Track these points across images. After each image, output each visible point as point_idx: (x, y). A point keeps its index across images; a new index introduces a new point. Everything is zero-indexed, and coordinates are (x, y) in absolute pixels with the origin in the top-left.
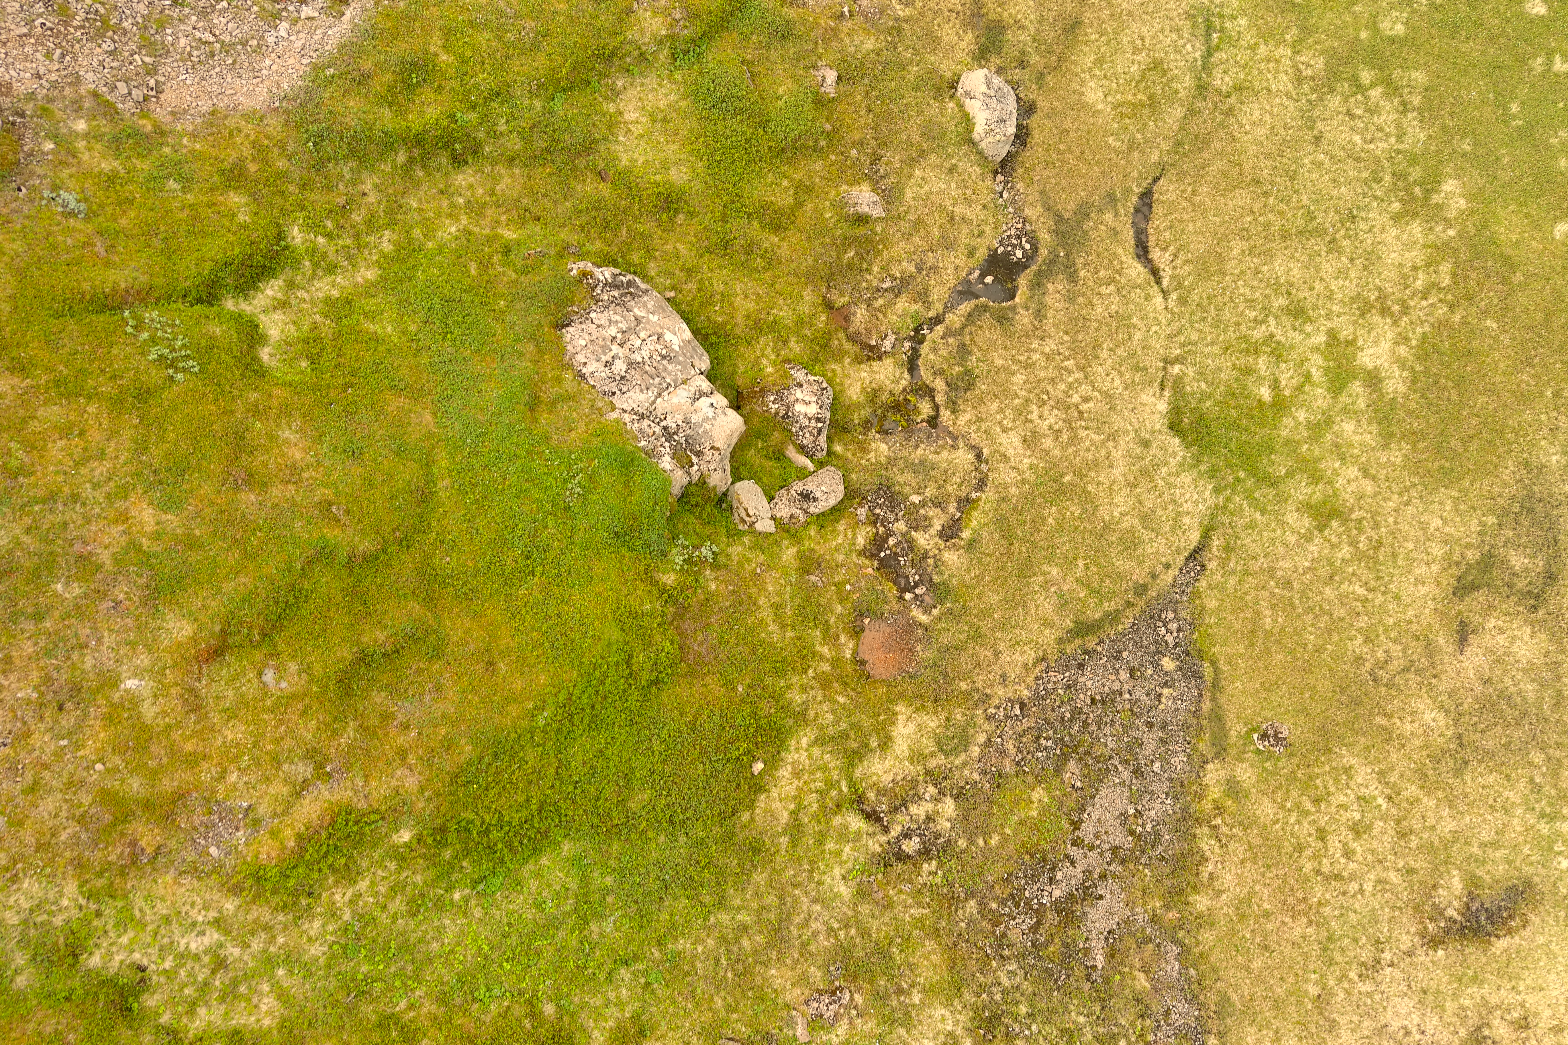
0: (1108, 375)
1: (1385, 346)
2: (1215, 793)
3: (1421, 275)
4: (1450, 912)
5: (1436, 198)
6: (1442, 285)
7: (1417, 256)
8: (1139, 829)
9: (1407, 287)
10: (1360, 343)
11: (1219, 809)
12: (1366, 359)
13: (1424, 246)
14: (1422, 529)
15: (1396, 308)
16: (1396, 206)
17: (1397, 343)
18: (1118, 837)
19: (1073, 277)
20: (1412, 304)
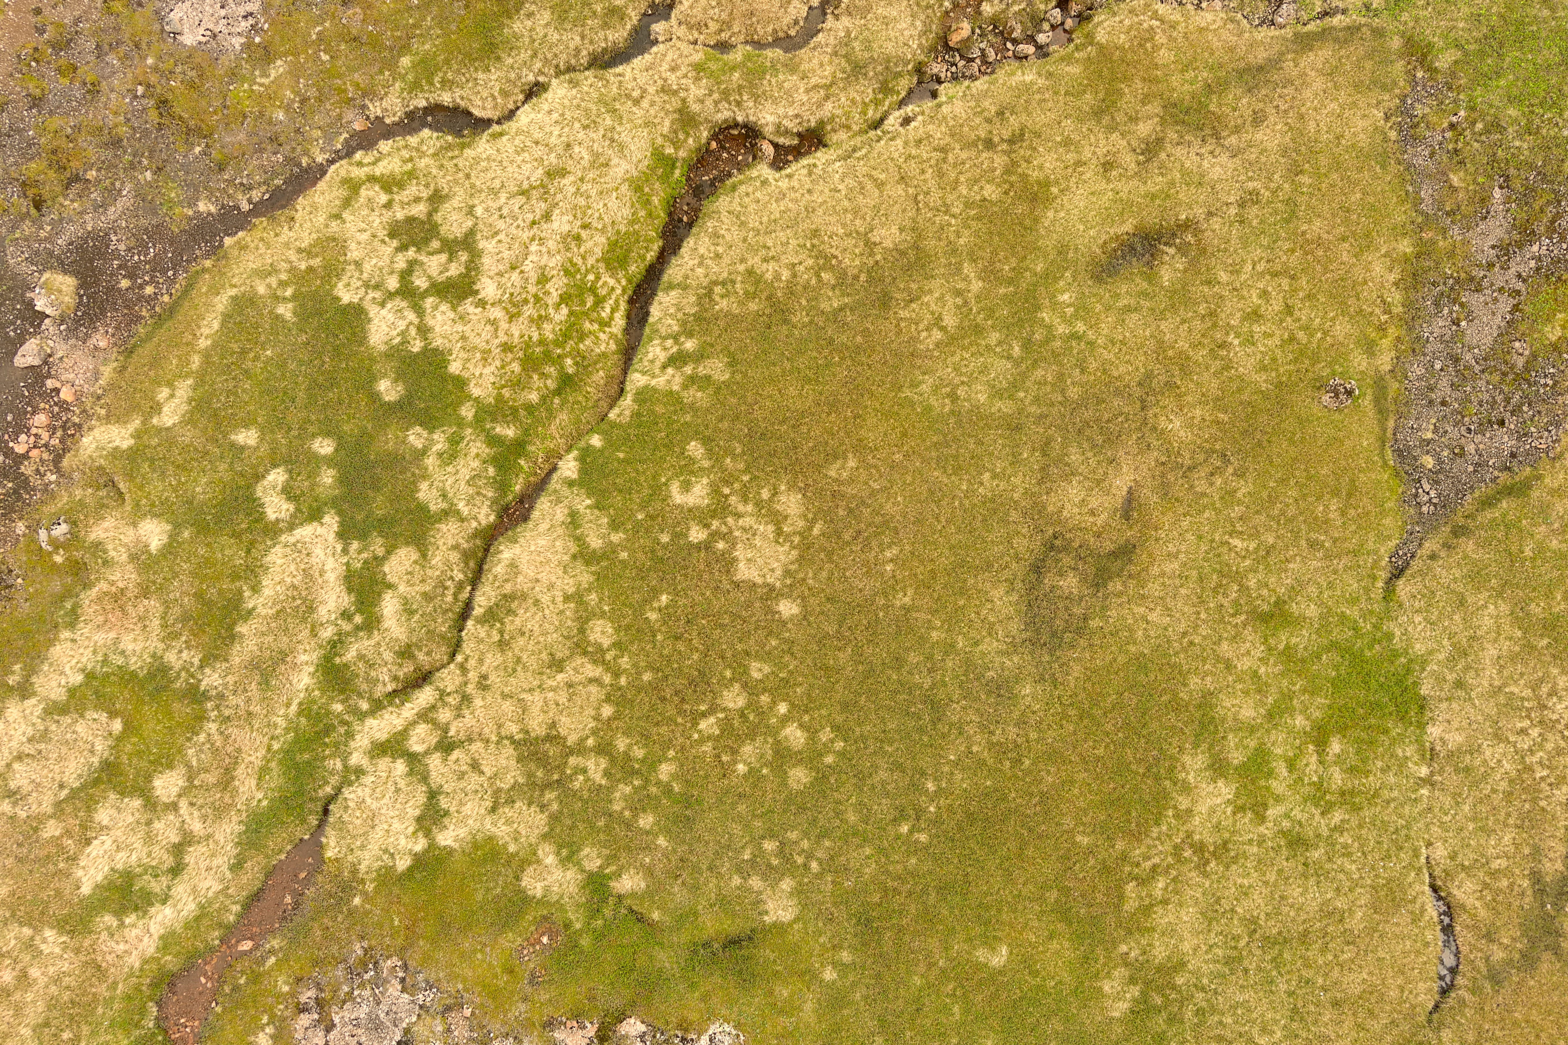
0: (1499, 761)
1: (1202, 808)
2: (1386, 343)
3: (1158, 893)
4: (1172, 251)
5: (1135, 991)
6: (1134, 883)
7: (1162, 918)
8: (1456, 308)
9: (1175, 880)
10: (1229, 810)
11: (1382, 329)
12: (1225, 790)
13: (1154, 929)
14: (1168, 609)
15: (1187, 853)
16: (1180, 981)
17: (1189, 812)
18: (1475, 300)
19: (1536, 877)
20: (1170, 859)
